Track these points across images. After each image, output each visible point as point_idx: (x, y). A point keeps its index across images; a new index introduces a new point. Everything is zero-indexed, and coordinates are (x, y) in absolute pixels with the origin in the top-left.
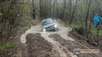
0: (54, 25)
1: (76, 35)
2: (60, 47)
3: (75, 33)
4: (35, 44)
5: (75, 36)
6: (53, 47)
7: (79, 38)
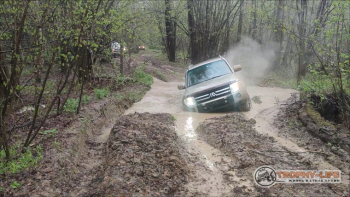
0: (228, 85)
1: (310, 124)
2: (227, 178)
3: (308, 116)
4: (122, 162)
5: (305, 125)
6: (195, 179)
7: (324, 135)
